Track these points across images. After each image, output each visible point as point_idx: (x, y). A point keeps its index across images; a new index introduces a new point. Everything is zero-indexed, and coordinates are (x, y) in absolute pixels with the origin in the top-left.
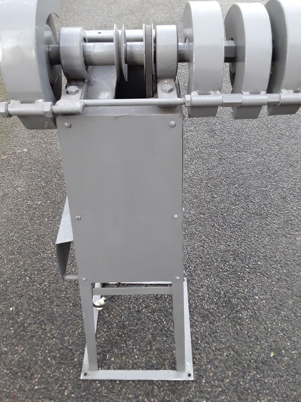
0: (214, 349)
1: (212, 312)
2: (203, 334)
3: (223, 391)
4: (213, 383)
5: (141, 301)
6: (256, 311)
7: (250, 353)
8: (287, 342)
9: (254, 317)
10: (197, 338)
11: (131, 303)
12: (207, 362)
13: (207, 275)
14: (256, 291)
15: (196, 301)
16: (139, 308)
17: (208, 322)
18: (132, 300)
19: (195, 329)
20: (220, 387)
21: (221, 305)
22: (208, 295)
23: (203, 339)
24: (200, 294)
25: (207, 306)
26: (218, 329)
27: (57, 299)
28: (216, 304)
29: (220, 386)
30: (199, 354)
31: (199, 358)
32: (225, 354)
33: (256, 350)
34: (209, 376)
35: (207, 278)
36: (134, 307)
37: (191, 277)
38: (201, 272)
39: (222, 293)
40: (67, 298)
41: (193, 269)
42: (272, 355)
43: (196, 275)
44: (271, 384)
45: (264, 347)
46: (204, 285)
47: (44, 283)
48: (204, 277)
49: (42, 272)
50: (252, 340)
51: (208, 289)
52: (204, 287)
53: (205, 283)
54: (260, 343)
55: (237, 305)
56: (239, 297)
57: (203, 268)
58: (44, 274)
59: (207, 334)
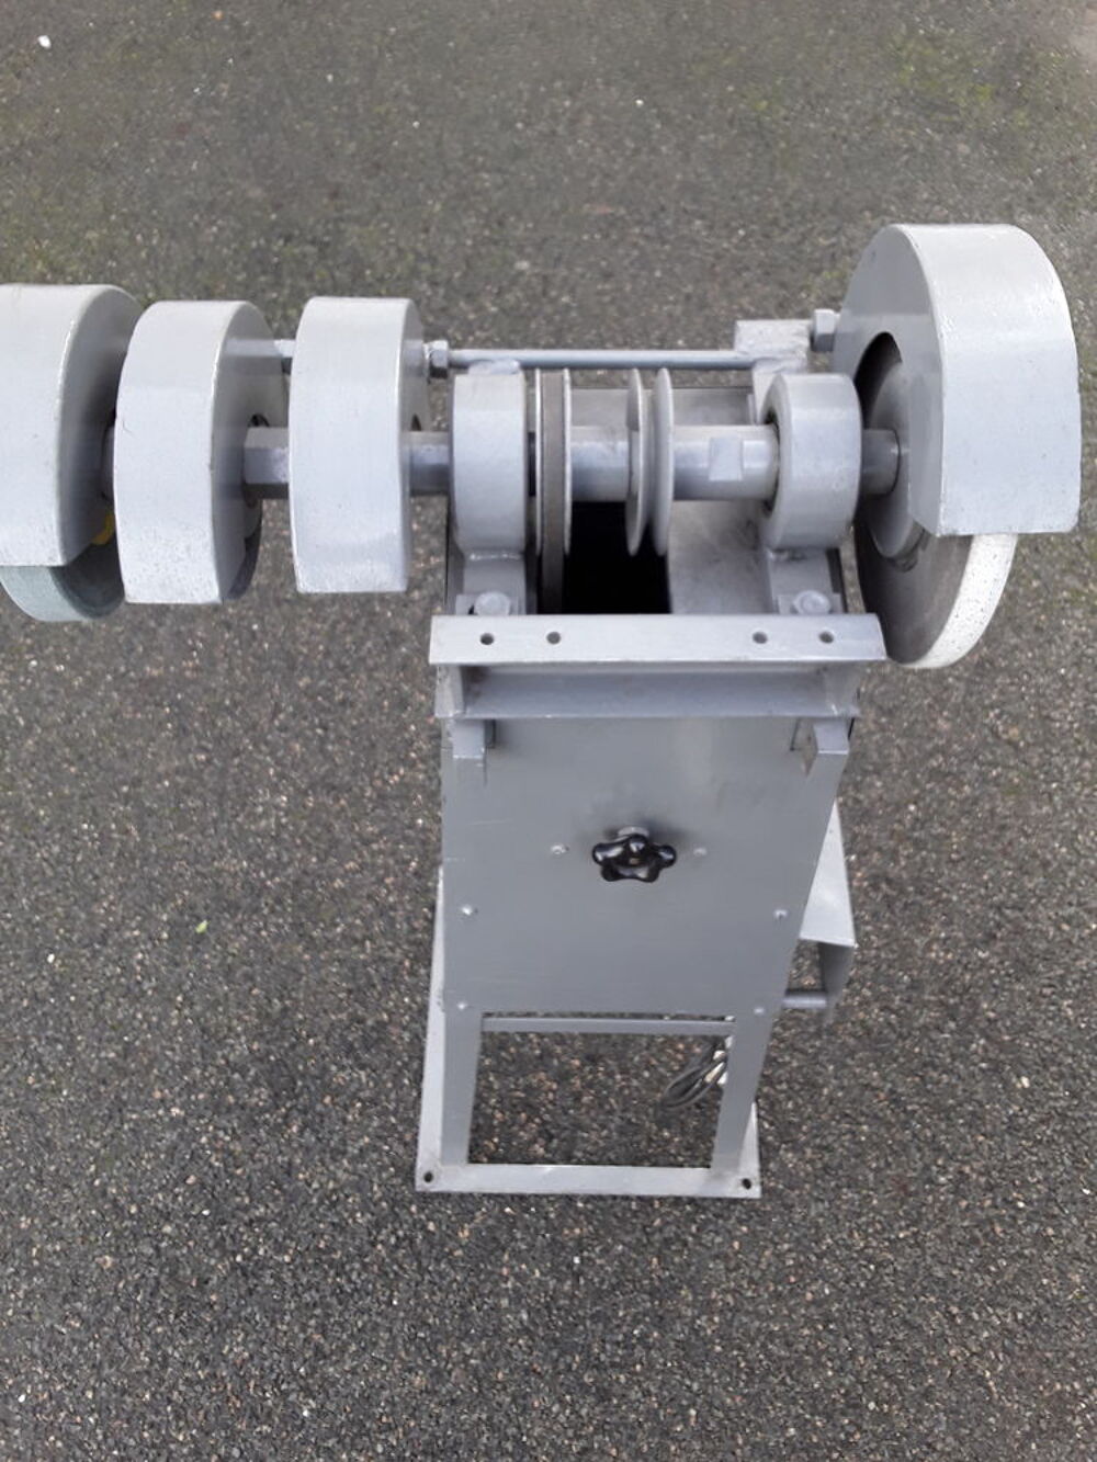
0: (367, 942)
1: (347, 1057)
2: (392, 986)
3: (367, 843)
4: (391, 862)
5: (585, 1099)
6: (199, 1059)
7: (264, 933)
8: (141, 963)
9: (212, 1038)
10: (413, 973)
11: (622, 1089)
12: (395, 910)
13: (334, 1204)
14: (171, 1136)
15: (393, 1096)
16: (591, 1072)
17: (370, 1022)
18: (617, 1102)
19: (414, 1002)
20: (373, 850)
21: (309, 1083)
22: (350, 1117)
23: (396, 970)
24: (375, 1124)
25: (359, 1079)
26: (341, 1000)
27: (881, 1114)
28: (326, 1088)
29: (373, 854)
30: (414, 930)
31: (416, 918)
32: (339, 930)
33: (245, 940)
34: (396, 876)
35: (334, 1191)
36: (610, 1075)
37: (396, 1194)
38: (355, 1221)
39: (295, 1129)
40: (847, 1115)
41: (384, 1231)
42: (202, 926)
43: (375, 1205)
44: (235, 856)
45: (218, 947)
46: (352, 1160)
47: (950, 1180)
48: (347, 1197)
49: (977, 1233)
50: (245, 968)
51: (343, 1142)
52: (356, 1151)
53: (346, 1170)
54: (225, 958)
55: (256, 1083)
56: (238, 1112)
57: (340, 1239)
58: (966, 1224)
59: (379, 988)
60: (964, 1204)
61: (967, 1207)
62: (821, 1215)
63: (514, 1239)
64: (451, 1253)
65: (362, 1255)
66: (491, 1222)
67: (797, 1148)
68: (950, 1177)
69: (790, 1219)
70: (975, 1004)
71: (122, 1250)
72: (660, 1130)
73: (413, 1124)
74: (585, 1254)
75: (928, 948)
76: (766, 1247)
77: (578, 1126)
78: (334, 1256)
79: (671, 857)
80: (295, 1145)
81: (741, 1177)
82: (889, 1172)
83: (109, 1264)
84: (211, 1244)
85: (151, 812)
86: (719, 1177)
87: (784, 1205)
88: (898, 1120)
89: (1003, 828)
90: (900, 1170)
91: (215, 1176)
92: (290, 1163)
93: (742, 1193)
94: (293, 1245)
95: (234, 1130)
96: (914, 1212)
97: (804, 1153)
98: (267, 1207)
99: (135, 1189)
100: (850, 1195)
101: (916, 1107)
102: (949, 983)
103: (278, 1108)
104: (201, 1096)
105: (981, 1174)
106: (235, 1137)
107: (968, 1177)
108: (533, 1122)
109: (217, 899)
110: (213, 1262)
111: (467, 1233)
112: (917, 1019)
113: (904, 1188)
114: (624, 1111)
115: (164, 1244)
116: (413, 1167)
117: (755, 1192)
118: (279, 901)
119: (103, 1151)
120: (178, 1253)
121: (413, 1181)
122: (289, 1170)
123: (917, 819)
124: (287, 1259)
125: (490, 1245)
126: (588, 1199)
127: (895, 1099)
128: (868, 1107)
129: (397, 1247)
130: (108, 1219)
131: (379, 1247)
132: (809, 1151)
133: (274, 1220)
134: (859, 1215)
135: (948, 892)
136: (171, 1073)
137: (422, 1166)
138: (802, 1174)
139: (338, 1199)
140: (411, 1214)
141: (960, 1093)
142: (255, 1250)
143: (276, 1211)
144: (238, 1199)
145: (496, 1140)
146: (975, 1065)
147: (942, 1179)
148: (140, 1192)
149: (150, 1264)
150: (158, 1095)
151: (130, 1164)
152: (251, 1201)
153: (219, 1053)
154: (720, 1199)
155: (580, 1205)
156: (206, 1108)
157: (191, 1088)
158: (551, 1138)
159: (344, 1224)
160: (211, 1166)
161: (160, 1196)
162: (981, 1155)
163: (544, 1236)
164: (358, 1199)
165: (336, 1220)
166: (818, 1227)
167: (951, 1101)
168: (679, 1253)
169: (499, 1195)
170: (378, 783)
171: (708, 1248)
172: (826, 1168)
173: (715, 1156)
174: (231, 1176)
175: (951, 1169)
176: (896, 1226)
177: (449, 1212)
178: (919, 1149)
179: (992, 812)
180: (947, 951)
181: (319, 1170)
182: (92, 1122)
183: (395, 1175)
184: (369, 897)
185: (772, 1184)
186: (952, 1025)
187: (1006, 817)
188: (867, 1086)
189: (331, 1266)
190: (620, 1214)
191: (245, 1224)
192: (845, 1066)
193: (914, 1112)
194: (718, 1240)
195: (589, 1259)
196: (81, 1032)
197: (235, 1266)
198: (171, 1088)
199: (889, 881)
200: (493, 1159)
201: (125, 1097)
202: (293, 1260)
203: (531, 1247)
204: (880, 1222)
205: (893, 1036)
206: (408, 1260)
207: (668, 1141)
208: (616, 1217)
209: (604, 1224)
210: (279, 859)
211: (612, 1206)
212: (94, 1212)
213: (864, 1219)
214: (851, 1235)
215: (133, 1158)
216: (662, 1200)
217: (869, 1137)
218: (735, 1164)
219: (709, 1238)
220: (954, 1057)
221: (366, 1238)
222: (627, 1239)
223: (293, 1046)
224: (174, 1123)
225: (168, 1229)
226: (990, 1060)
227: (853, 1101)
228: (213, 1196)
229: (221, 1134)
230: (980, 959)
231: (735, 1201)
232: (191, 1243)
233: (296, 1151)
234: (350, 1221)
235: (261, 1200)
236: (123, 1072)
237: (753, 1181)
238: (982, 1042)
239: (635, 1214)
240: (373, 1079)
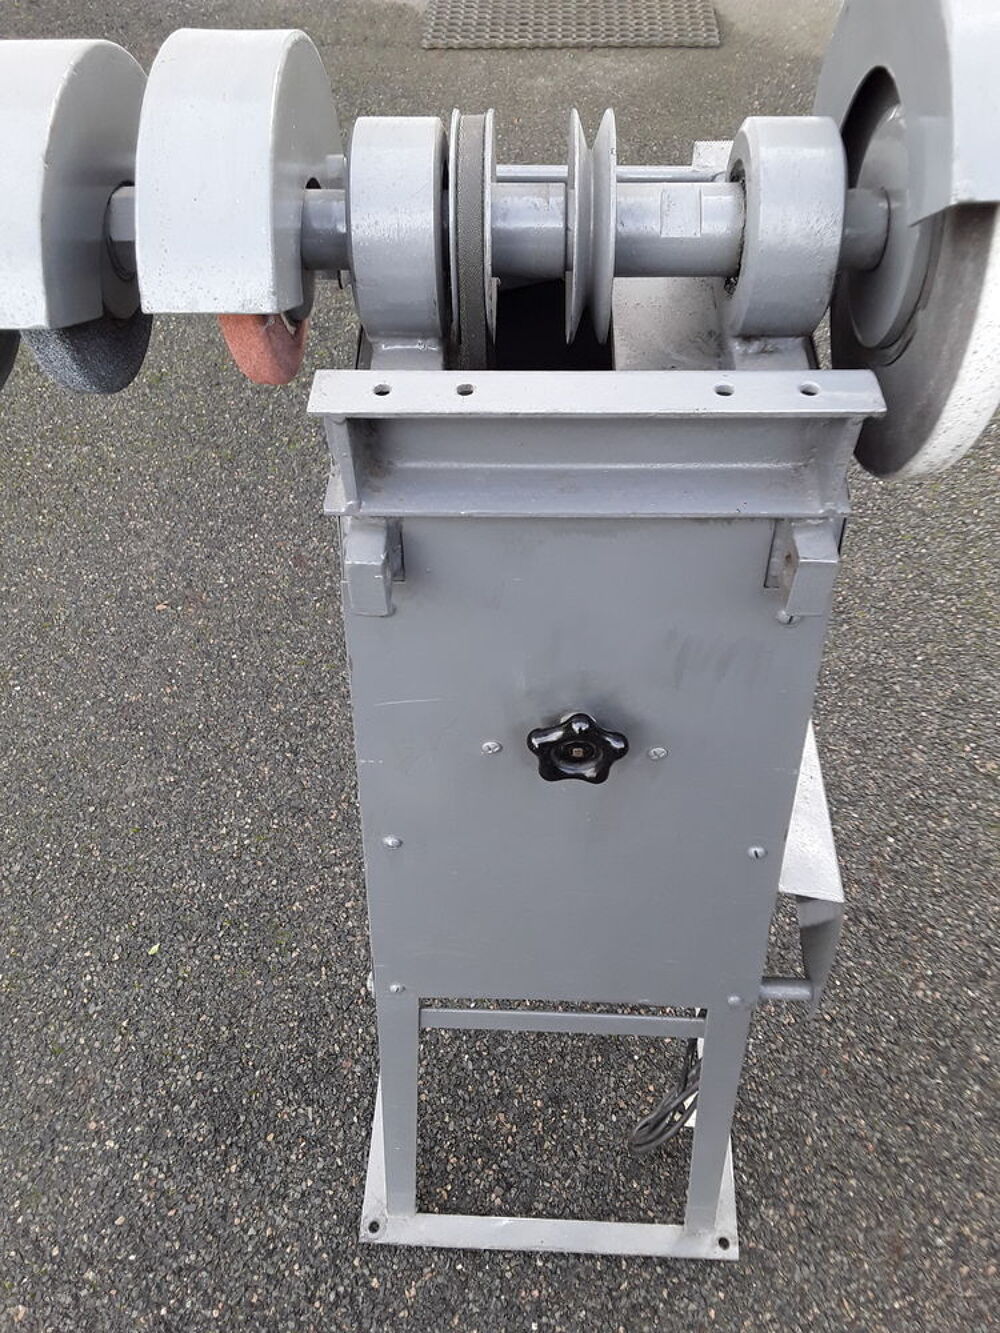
0: (323, 969)
1: (295, 1092)
2: (346, 1015)
3: (329, 866)
5: (547, 1144)
6: (139, 1089)
7: (217, 957)
8: (89, 985)
11: (586, 1134)
12: (354, 936)
13: (270, 1254)
14: (102, 1171)
15: (341, 1135)
16: (554, 1114)
17: (320, 1054)
18: (582, 1148)
19: (369, 1033)
20: (335, 874)
21: (252, 1118)
22: (293, 1158)
23: (350, 999)
24: (320, 1166)
25: (305, 1116)
26: (292, 1029)
27: (869, 1167)
28: (270, 1124)
29: (334, 876)
32: (294, 955)
33: (197, 962)
35: (271, 1238)
36: (576, 1118)
37: (338, 1244)
38: (292, 1273)
39: (233, 1168)
40: (832, 1167)
41: (323, 1287)
42: (155, 949)
43: (315, 1256)
44: (194, 877)
45: (169, 970)
46: (291, 1205)
47: (948, 1243)
48: (285, 1246)
49: (981, 1305)
50: (194, 993)
51: (284, 1184)
52: (298, 1196)
53: (285, 1216)
54: (175, 982)
55: (196, 1116)
56: (175, 1148)
57: (275, 1294)
58: (968, 1293)
59: (332, 1017)
60: (965, 1270)
61: (970, 1276)
62: (808, 1281)
63: (465, 1300)
64: (395, 1313)
65: (298, 1313)
66: (440, 1280)
67: (778, 1203)
68: (948, 1239)
69: (772, 1285)
70: (968, 1048)
71: (38, 1298)
72: (629, 1181)
73: (360, 1167)
74: (544, 1319)
75: (914, 987)
76: (746, 1317)
77: (539, 1174)
78: (267, 1312)
79: (623, 746)
80: (233, 1186)
81: (718, 1235)
82: (880, 1232)
83: (21, 1316)
84: (134, 1294)
85: (115, 833)
86: (693, 1234)
87: (764, 1268)
88: (889, 1175)
89: (987, 861)
90: (893, 1230)
91: (146, 1218)
92: (226, 1207)
93: (719, 1254)
94: (224, 1298)
95: (169, 1165)
96: (909, 1279)
97: (787, 1209)
98: (198, 1254)
99: (60, 1229)
100: (839, 1258)
101: (908, 1159)
102: (937, 1024)
103: (217, 1144)
104: (137, 1129)
105: (983, 1236)
106: (170, 1175)
107: (968, 1239)
108: (490, 1168)
109: (172, 921)
110: (135, 1314)
111: (413, 1292)
112: (906, 1062)
113: (898, 1250)
114: (590, 1158)
115: (84, 1293)
116: (358, 1215)
117: (733, 1253)
118: (235, 924)
119: (30, 1185)
120: (98, 1303)
121: (357, 1230)
122: (225, 1213)
123: (897, 852)
124: (216, 1314)
125: (439, 1305)
126: (549, 1256)
127: (883, 1149)
128: (855, 1159)
129: (336, 1304)
130: (26, 1262)
131: (317, 1304)
132: (792, 1207)
133: (205, 1269)
134: (849, 1282)
135: (932, 927)
136: (108, 1101)
137: (368, 1214)
138: (785, 1234)
139: (275, 1248)
140: (354, 1268)
141: (955, 1144)
142: (181, 1302)
143: (208, 1259)
144: (168, 1244)
145: (449, 1188)
146: (969, 1113)
147: (940, 1241)
148: (64, 1232)
149: (67, 1316)
150: (93, 1126)
151: (57, 1202)
152: (182, 1246)
153: (161, 1083)
154: (694, 1261)
155: (540, 1263)
156: (142, 1142)
157: (128, 1119)
158: (509, 1186)
159: (279, 1276)
160: (142, 1205)
161: (85, 1237)
162: (983, 1216)
163: (498, 1298)
164: (296, 1250)
165: (271, 1272)
166: (803, 1295)
167: (946, 1154)
168: (650, 1320)
169: (450, 1250)
170: (345, 805)
171: (681, 1317)
172: (811, 1227)
173: (688, 1208)
174: (163, 1218)
175: (949, 1230)
176: (890, 1294)
177: (395, 1267)
178: (913, 1206)
179: (974, 845)
180: (934, 990)
181: (256, 1214)
182: (22, 1152)
183: (339, 1224)
184: (328, 921)
185: (752, 1244)
186: (944, 1069)
187: (990, 851)
188: (854, 1135)
189: (261, 1324)
190: (582, 1276)
191: (174, 1272)
192: (829, 1112)
193: (906, 1164)
194: (693, 1307)
195: (548, 1325)
196: (21, 1056)
197: (160, 1320)
198: (107, 1120)
199: (870, 915)
200: (445, 1210)
201: (58, 1128)
202: (222, 1315)
203: (484, 1310)
204: (872, 1290)
205: (880, 1081)
206: (348, 1320)
207: (638, 1194)
208: (578, 1278)
209: (565, 1285)
210: (238, 880)
211: (574, 1266)
212: (13, 1253)
213: (854, 1286)
214: (840, 1304)
215: (61, 1194)
216: (631, 1259)
217: (857, 1193)
218: (710, 1220)
219: (682, 1305)
220: (946, 1104)
221: (303, 1294)
222: (591, 1304)
223: (238, 1078)
224: (107, 1157)
225: (90, 1275)
226: (986, 1109)
227: (839, 1153)
228: (141, 1239)
229: (155, 1171)
230: (970, 998)
231: (711, 1263)
232: (113, 1292)
233: (233, 1192)
234: (287, 1273)
235: (191, 1246)
236: (59, 1100)
237: (730, 1240)
238: (977, 1088)
239: (600, 1275)
240: (320, 1116)
